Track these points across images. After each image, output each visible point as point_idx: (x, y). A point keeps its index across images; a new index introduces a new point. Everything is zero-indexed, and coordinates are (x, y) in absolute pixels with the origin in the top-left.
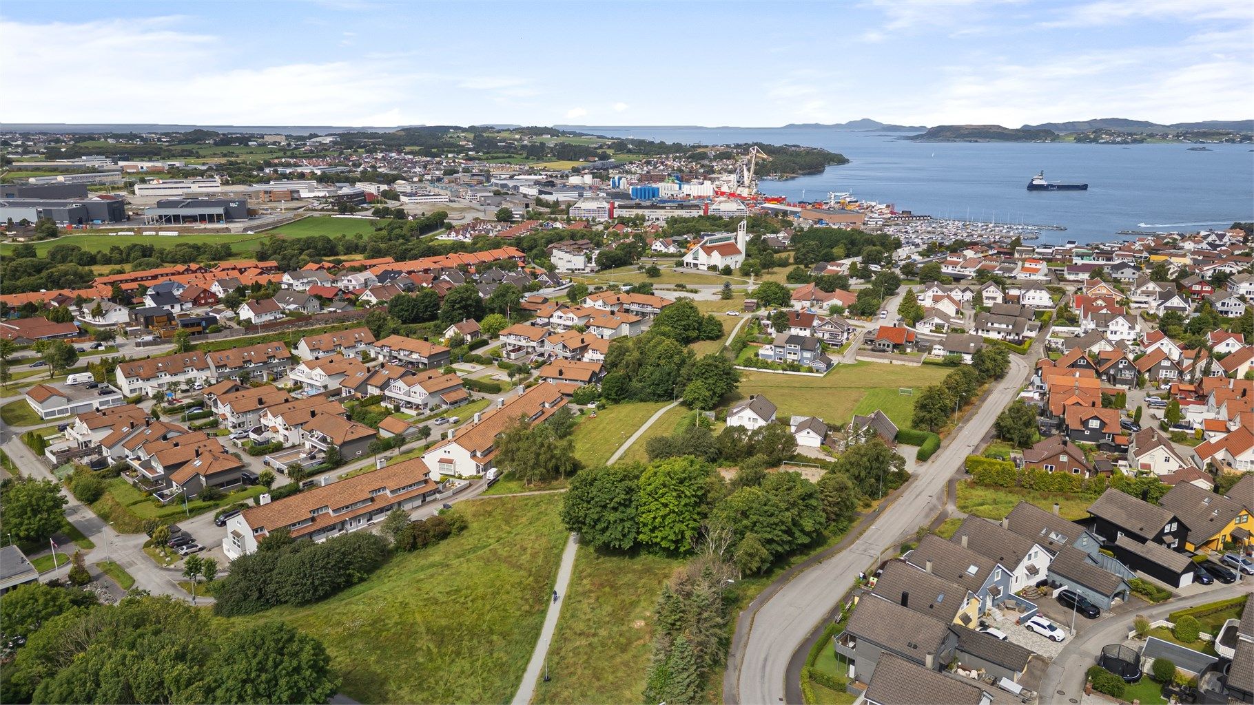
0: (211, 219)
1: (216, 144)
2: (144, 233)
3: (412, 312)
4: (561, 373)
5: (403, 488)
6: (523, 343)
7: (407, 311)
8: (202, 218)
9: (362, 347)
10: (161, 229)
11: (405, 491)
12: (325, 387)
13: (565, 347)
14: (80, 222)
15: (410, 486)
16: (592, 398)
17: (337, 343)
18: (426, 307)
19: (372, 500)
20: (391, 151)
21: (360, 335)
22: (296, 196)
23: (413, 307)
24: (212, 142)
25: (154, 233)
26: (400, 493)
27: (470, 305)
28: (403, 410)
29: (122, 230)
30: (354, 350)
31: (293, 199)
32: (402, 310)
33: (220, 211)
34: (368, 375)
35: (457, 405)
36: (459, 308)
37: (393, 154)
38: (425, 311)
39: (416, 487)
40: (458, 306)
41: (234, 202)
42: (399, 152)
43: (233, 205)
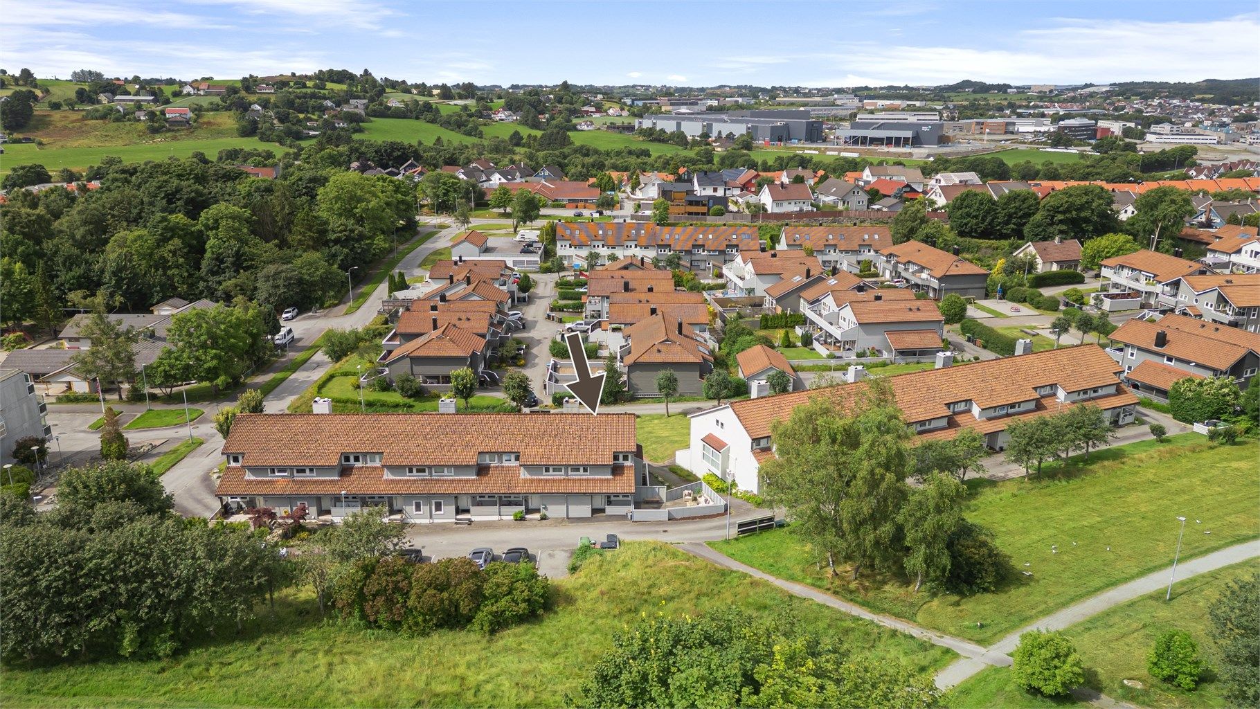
0: (898, 142)
1: (974, 92)
2: (828, 153)
3: (984, 220)
4: (1161, 340)
5: (557, 468)
6: (1142, 286)
7: (976, 217)
8: (889, 141)
9: (868, 255)
10: (845, 150)
11: (560, 476)
12: (751, 291)
13: (1222, 300)
14: (780, 140)
15: (576, 469)
16: (1215, 413)
17: (831, 242)
18: (1010, 216)
19: (482, 470)
20: (1173, 98)
21: (871, 236)
22: (1011, 128)
23: (988, 212)
24: (971, 90)
25: (836, 153)
26: (545, 476)
27: (1087, 220)
28: (816, 345)
29: (810, 149)
30: (854, 259)
31: (1006, 133)
32: (968, 215)
33: (908, 134)
34: (806, 281)
35: (910, 359)
36: (1061, 222)
37: (1174, 101)
38: (1007, 223)
39: (588, 476)
40: (1060, 217)
41: (926, 125)
42: (1184, 100)
43: (925, 129)
